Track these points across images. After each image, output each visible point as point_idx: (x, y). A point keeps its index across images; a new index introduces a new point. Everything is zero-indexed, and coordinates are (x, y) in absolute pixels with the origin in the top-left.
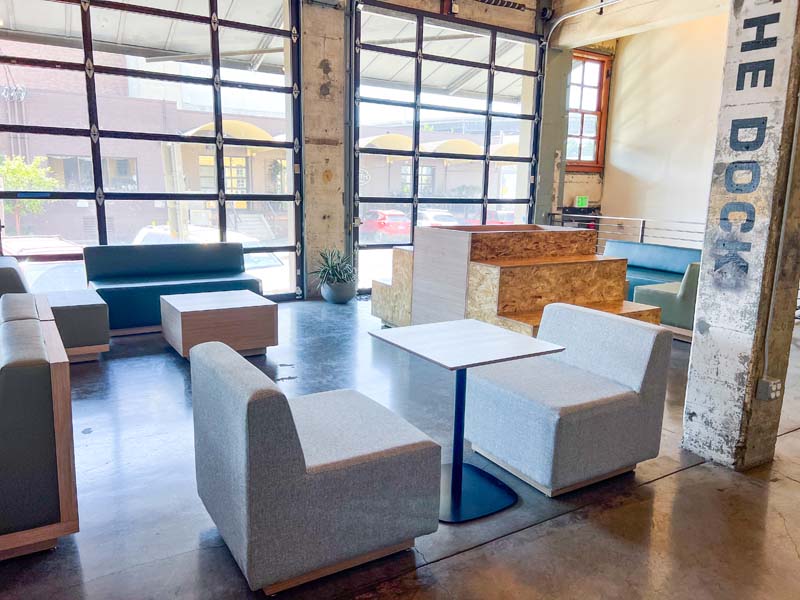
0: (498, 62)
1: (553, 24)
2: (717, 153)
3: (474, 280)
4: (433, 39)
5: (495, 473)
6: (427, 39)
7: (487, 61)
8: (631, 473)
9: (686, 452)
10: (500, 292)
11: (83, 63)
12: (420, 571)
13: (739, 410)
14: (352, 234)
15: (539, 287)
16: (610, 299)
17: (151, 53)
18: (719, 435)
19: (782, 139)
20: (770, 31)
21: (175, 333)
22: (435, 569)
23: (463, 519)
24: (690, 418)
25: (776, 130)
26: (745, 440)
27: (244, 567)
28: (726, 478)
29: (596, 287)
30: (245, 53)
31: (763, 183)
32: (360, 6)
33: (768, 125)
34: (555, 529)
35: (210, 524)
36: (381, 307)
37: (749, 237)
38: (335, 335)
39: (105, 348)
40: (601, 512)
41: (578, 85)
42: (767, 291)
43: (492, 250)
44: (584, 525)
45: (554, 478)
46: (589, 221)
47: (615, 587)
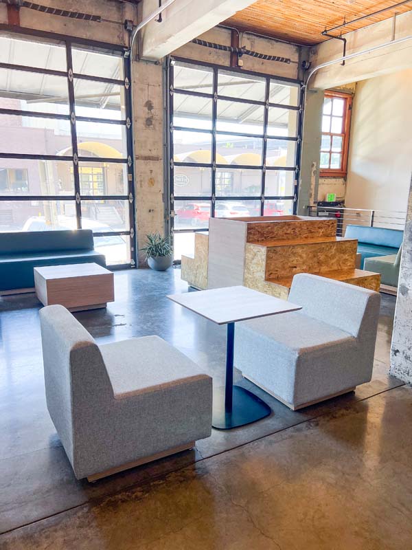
0: (271, 100)
1: (310, 72)
3: (249, 256)
4: (225, 84)
5: (257, 393)
6: (222, 85)
7: (263, 100)
8: (352, 393)
9: (392, 378)
10: (267, 264)
12: (198, 465)
14: (169, 222)
15: (294, 260)
16: (347, 268)
17: (30, 97)
22: (208, 463)
24: (395, 354)
27: (72, 463)
29: (335, 260)
30: (95, 96)
32: (173, 62)
34: (294, 434)
35: (55, 431)
36: (187, 274)
38: (155, 294)
40: (328, 421)
41: (328, 115)
43: (262, 235)
44: (315, 431)
45: (295, 397)
46: (336, 211)
47: (333, 476)
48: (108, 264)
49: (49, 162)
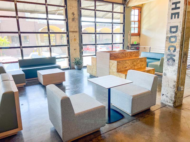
0: (114, 11)
1: (127, 1)
2: (167, 34)
3: (111, 64)
4: (98, 6)
5: (118, 110)
6: (97, 6)
7: (111, 11)
8: (149, 109)
9: (162, 103)
10: (117, 67)
11: (16, 16)
12: (102, 135)
13: (174, 93)
14: (81, 53)
15: (126, 65)
16: (143, 67)
17: (32, 12)
18: (169, 99)
19: (182, 30)
20: (178, 5)
21: (41, 80)
22: (105, 134)
23: (111, 122)
24: (163, 95)
25: (180, 28)
26: (176, 100)
27: (62, 137)
28: (171, 109)
29: (140, 64)
30: (54, 11)
31: (178, 41)
33: (178, 27)
34: (132, 124)
35: (53, 126)
36: (89, 71)
37: (175, 53)
38: (79, 78)
39: (25, 84)
40: (143, 119)
41: (133, 15)
42: (179, 66)
43: (115, 57)
44: (139, 122)
45: (132, 111)
46: (137, 47)
47: (147, 137)
48: (62, 68)
49: (39, 34)
